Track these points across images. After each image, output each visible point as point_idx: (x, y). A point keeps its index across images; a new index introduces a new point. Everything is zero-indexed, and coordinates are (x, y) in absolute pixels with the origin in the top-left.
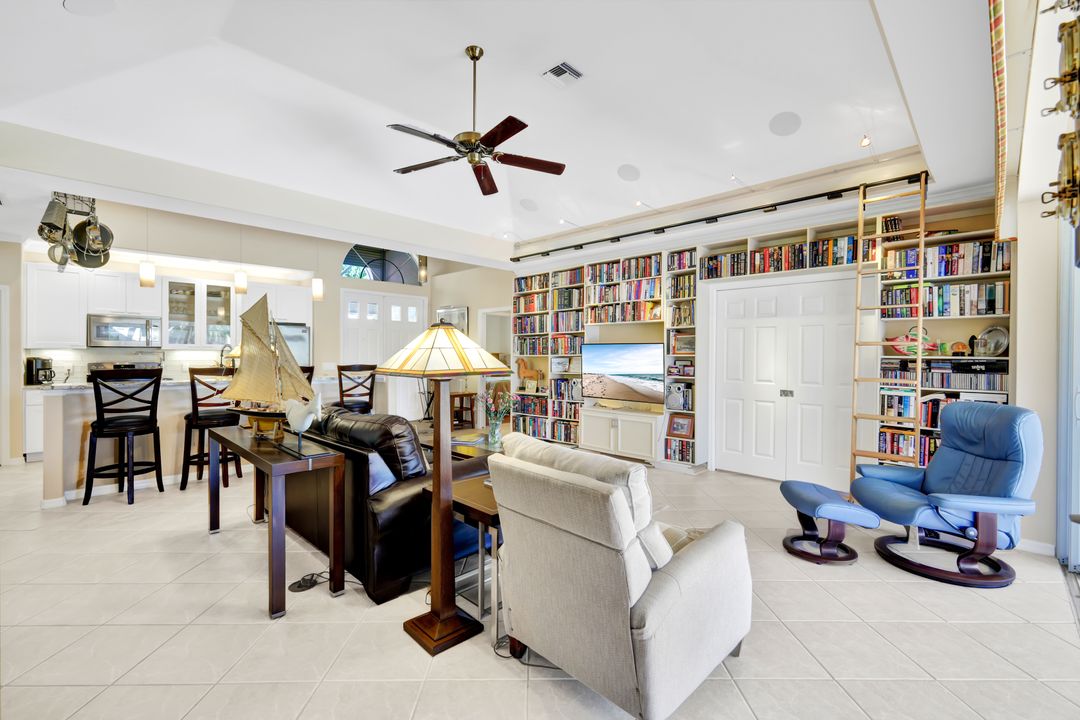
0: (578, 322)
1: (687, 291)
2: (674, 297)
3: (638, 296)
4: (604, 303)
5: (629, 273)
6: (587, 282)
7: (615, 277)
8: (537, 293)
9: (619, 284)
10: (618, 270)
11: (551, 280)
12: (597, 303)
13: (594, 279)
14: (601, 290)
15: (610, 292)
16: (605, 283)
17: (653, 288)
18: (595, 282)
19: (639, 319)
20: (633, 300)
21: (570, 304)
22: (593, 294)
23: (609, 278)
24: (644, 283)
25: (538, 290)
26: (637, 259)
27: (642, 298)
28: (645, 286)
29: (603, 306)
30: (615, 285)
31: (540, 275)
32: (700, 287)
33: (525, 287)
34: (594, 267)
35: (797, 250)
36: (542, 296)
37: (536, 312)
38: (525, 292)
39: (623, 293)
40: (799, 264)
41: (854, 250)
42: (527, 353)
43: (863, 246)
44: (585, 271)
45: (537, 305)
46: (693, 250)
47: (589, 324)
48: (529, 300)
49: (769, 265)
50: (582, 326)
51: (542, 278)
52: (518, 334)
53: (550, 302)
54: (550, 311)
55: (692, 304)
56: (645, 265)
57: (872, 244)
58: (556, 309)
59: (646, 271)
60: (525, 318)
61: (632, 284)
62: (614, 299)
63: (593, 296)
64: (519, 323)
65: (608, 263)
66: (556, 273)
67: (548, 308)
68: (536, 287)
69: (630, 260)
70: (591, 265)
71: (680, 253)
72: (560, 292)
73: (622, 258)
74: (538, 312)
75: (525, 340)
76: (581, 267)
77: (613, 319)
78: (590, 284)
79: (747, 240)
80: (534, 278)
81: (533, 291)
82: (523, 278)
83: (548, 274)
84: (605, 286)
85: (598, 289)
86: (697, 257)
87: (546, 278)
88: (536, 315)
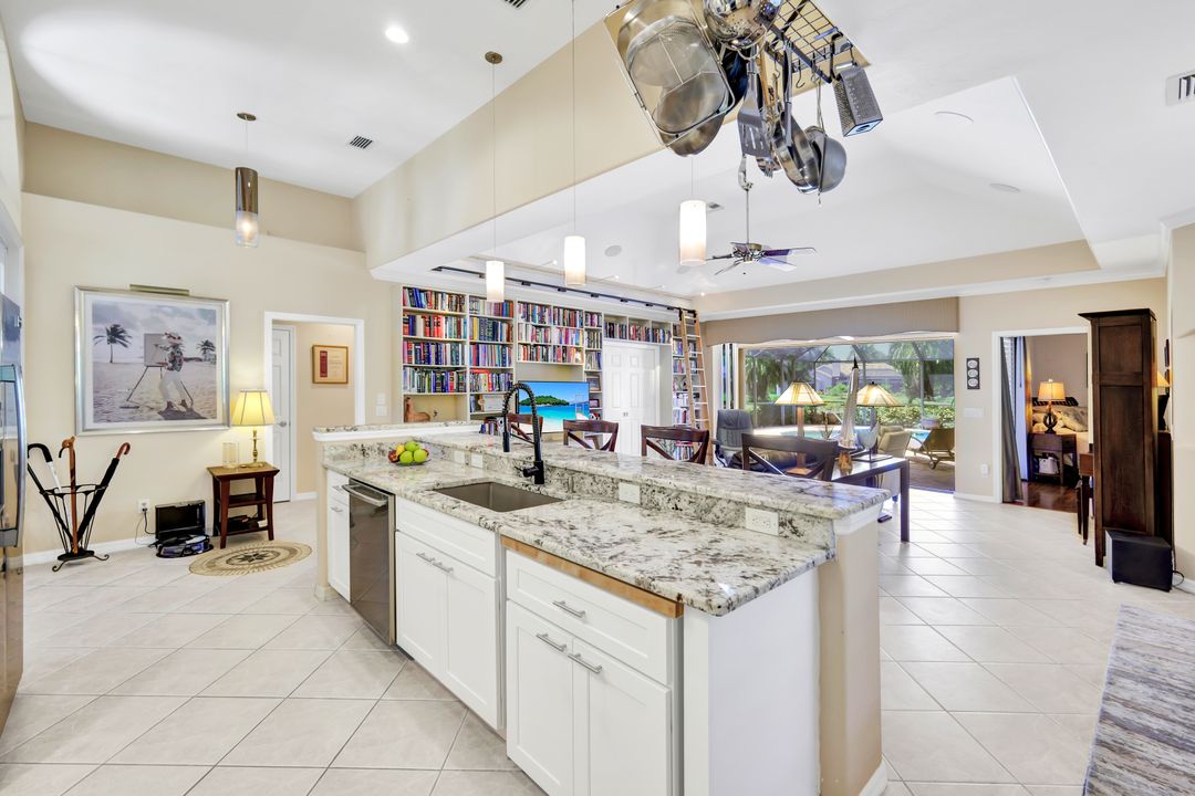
0: (504, 358)
1: (596, 344)
2: (589, 347)
3: (566, 342)
4: (535, 342)
5: (559, 319)
6: (518, 318)
7: (547, 319)
8: (446, 316)
9: (550, 327)
10: (549, 315)
11: (467, 305)
12: (529, 342)
13: (527, 317)
14: (533, 329)
15: (542, 333)
16: (537, 323)
17: (577, 337)
18: (528, 320)
19: (569, 361)
20: (563, 344)
21: (495, 336)
22: (523, 331)
23: (542, 319)
24: (570, 332)
25: (447, 311)
26: (564, 309)
27: (570, 345)
28: (572, 335)
29: (535, 345)
30: (546, 328)
31: (450, 295)
32: (604, 342)
33: (424, 302)
34: (526, 304)
35: (647, 331)
36: (454, 320)
37: (444, 339)
38: (426, 310)
39: (554, 336)
40: (647, 339)
41: (664, 336)
42: (429, 391)
43: (667, 336)
44: (517, 307)
45: (446, 330)
46: (599, 314)
47: (522, 361)
48: (432, 322)
49: (636, 337)
50: (510, 362)
51: (454, 298)
52: (413, 364)
53: (467, 329)
54: (468, 341)
55: (599, 355)
56: (570, 317)
57: (670, 336)
58: (476, 340)
59: (572, 323)
60: (427, 343)
61: (561, 329)
62: (546, 341)
63: (524, 334)
64: (416, 350)
65: (541, 306)
66: (474, 299)
67: (465, 337)
68: (444, 308)
69: (559, 308)
70: (524, 303)
71: (592, 314)
72: (482, 321)
73: (553, 305)
74: (448, 339)
75: (427, 372)
76: (512, 302)
77: (545, 358)
78: (522, 321)
79: (625, 317)
80: (440, 295)
81: (439, 311)
82: (421, 291)
83: (463, 296)
84: (536, 327)
85: (530, 327)
86: (602, 319)
87: (460, 299)
88: (446, 342)
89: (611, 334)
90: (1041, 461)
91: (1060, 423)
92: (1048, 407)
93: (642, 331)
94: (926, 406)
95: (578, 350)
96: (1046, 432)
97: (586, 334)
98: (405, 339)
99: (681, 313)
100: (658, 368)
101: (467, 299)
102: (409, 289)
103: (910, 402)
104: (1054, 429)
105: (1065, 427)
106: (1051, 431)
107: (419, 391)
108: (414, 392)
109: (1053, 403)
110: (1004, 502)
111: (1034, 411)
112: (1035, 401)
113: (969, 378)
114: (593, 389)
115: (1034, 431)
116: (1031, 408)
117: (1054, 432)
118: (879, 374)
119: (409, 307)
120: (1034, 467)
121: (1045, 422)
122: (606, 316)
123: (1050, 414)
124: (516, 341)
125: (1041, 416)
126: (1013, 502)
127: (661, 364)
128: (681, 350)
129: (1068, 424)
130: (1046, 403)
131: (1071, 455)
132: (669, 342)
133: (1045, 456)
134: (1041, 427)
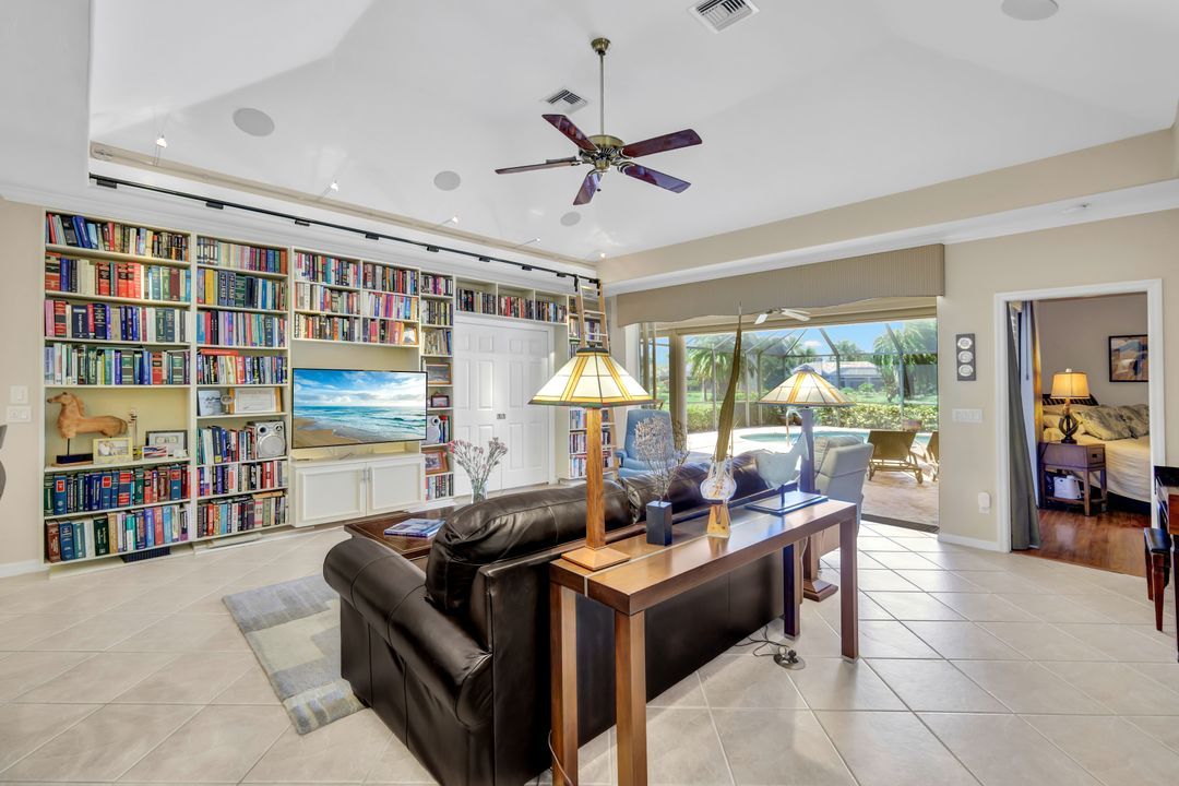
0: (270, 334)
1: (443, 318)
2: (429, 322)
3: (388, 314)
4: (328, 312)
5: (374, 281)
6: (296, 274)
7: (351, 279)
8: (148, 265)
9: (357, 291)
10: (356, 273)
11: (193, 250)
12: (317, 310)
13: (313, 273)
14: (325, 293)
15: (341, 298)
16: (333, 284)
17: (408, 308)
18: (314, 278)
19: (392, 340)
20: (382, 316)
22: (302, 292)
23: (342, 279)
24: (395, 300)
25: (148, 257)
26: (384, 267)
27: (394, 318)
28: (397, 304)
29: (329, 317)
30: (350, 292)
31: (157, 233)
32: (455, 318)
33: (94, 239)
34: (313, 256)
35: (529, 305)
36: (164, 272)
37: (142, 299)
38: (101, 251)
39: (366, 305)
40: (529, 316)
41: (556, 313)
42: (107, 381)
43: (560, 312)
44: (293, 258)
45: (146, 286)
46: (448, 278)
47: (302, 338)
48: (114, 272)
49: (511, 310)
50: (282, 341)
51: (165, 238)
52: (69, 337)
53: (191, 288)
54: (194, 305)
55: (448, 333)
56: (396, 279)
57: (565, 313)
58: (212, 303)
59: (399, 286)
60: (101, 305)
61: (378, 296)
62: (350, 310)
63: (307, 298)
64: (75, 316)
65: (340, 260)
66: (207, 241)
67: (188, 299)
68: (142, 250)
69: (374, 265)
70: (307, 253)
71: (435, 277)
72: (224, 276)
73: (362, 259)
74: (151, 300)
75: (100, 353)
76: (285, 250)
77: (348, 336)
78: (302, 279)
79: (494, 284)
80: (133, 232)
81: (132, 254)
82: (87, 221)
83: (186, 236)
84: (332, 290)
85: (319, 291)
86: (454, 286)
87: (178, 242)
88: (144, 305)
89: (469, 306)
90: (1057, 480)
91: (1081, 428)
92: (1064, 407)
93: (521, 304)
94: (906, 405)
95: (409, 326)
96: (1063, 441)
97: (424, 305)
98: (48, 297)
99: (576, 281)
100: (552, 355)
101: (193, 241)
102: (64, 217)
103: (890, 400)
104: (1074, 436)
105: (1087, 433)
106: (1069, 440)
107: (81, 381)
108: (71, 382)
109: (1072, 402)
110: (1014, 550)
111: (1045, 413)
112: (1047, 399)
113: (959, 364)
114: (438, 382)
115: (1046, 439)
116: (1040, 407)
117: (1074, 442)
118: (861, 373)
119: (61, 245)
120: (1047, 489)
121: (1061, 428)
122: (459, 280)
123: (1068, 417)
124: (292, 309)
125: (1056, 420)
126: (1028, 551)
127: (556, 350)
128: (580, 332)
129: (1091, 430)
130: (1063, 402)
131: (1098, 473)
132: (563, 320)
133: (1060, 474)
134: (1055, 434)
